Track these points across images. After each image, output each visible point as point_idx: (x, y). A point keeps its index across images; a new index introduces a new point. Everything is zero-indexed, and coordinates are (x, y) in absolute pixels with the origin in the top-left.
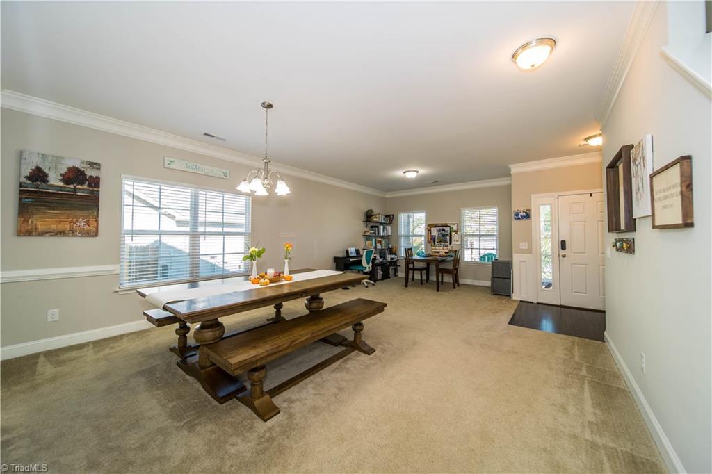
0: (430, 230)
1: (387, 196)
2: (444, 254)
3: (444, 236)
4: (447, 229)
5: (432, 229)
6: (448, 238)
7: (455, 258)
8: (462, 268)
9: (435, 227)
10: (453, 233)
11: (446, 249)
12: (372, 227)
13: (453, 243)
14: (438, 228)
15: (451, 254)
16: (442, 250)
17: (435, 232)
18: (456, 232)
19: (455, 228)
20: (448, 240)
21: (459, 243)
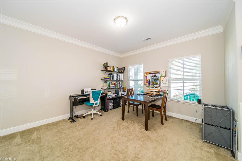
0: (146, 76)
1: (122, 57)
2: (155, 93)
3: (155, 80)
4: (158, 75)
5: (148, 75)
6: (158, 81)
7: (164, 96)
8: (169, 105)
9: (149, 74)
10: (162, 78)
11: (157, 89)
12: (109, 74)
13: (162, 85)
14: (151, 75)
15: (161, 93)
16: (154, 90)
17: (149, 77)
18: (165, 77)
19: (164, 74)
20: (159, 83)
21: (167, 85)
